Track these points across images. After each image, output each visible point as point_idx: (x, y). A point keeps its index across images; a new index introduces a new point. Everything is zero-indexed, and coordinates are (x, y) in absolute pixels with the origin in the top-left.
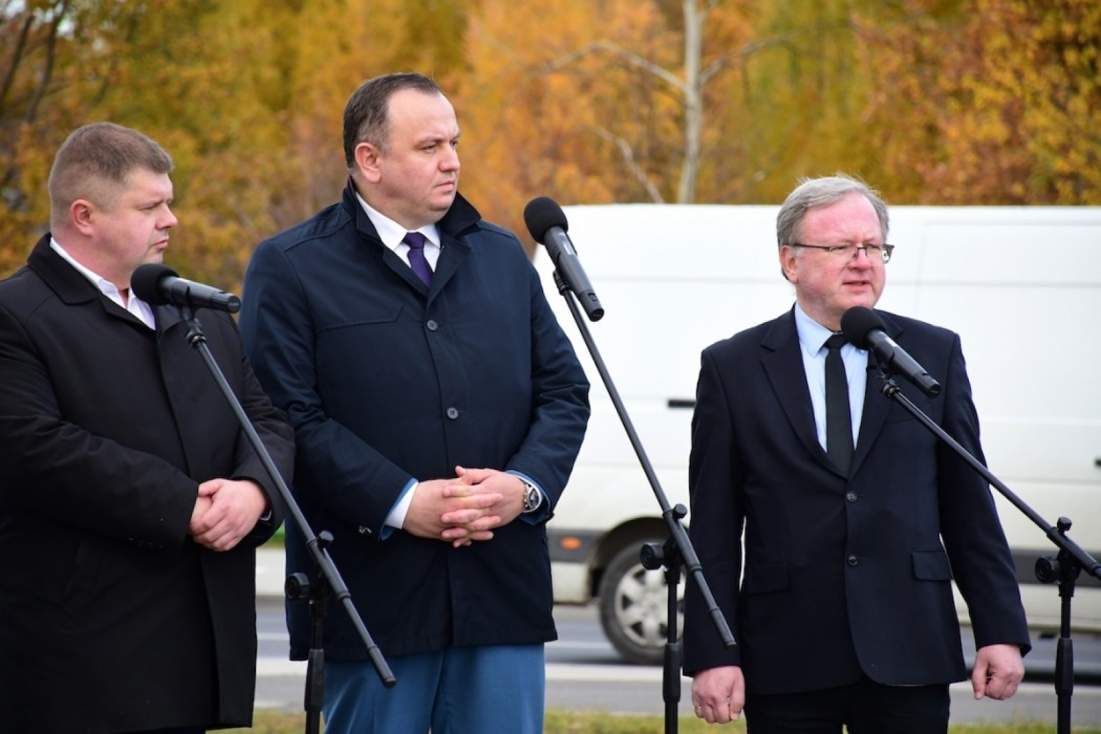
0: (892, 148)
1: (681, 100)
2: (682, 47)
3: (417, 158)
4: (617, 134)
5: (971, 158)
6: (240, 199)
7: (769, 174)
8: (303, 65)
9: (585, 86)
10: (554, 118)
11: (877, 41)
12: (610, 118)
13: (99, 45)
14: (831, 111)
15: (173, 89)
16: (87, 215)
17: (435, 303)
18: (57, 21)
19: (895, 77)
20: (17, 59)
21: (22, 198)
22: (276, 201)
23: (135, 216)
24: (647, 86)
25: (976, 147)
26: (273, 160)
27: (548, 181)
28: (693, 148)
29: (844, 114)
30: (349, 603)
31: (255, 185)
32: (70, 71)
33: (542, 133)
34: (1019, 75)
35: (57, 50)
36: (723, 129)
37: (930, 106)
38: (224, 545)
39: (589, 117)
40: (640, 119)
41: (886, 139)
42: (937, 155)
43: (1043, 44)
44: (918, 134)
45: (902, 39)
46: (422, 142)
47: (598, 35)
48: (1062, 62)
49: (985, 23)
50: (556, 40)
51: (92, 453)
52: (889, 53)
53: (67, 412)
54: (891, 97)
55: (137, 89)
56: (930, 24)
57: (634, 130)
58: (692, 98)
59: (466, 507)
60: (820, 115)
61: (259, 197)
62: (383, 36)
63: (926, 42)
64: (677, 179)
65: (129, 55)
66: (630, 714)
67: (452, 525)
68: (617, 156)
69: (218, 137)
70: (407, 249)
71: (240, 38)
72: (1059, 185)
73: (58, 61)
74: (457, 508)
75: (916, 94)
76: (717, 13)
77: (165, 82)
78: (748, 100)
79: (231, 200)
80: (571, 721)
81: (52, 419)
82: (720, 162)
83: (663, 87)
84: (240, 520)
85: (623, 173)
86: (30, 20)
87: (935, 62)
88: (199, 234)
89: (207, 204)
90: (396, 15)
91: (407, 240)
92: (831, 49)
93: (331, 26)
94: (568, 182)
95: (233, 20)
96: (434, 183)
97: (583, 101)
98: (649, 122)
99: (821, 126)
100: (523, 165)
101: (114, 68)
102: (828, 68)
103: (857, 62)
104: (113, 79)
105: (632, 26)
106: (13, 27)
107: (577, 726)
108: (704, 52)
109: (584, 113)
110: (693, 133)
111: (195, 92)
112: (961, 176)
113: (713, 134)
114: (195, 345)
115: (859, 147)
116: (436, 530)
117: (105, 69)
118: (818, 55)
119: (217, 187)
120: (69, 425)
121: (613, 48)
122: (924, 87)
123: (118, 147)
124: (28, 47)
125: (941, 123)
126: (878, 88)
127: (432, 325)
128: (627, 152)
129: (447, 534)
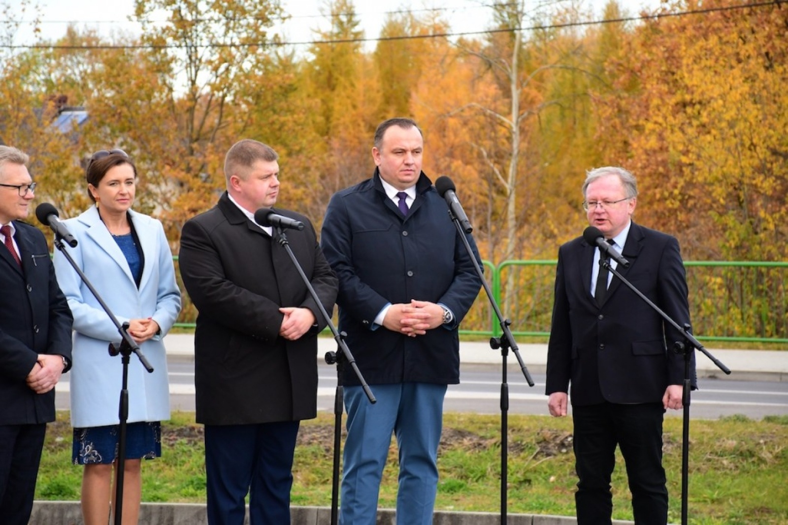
0: (608, 152)
1: (510, 129)
2: (510, 104)
3: (393, 157)
4: (480, 145)
5: (644, 157)
6: (306, 176)
7: (551, 164)
8: (336, 115)
9: (465, 124)
10: (451, 138)
11: (600, 103)
12: (477, 138)
13: (244, 107)
14: (579, 135)
15: (277, 126)
16: (238, 182)
17: (406, 222)
18: (224, 96)
19: (608, 119)
20: (207, 113)
21: (209, 177)
22: (323, 177)
23: (258, 182)
24: (494, 123)
25: (646, 152)
26: (322, 159)
27: (448, 167)
28: (515, 152)
29: (585, 136)
30: (354, 365)
31: (313, 169)
32: (230, 119)
33: (445, 145)
34: (665, 118)
35: (224, 109)
36: (529, 143)
37: (625, 132)
38: (293, 337)
39: (467, 138)
40: (491, 138)
41: (605, 148)
42: (629, 155)
43: (677, 104)
44: (620, 145)
45: (612, 101)
46: (395, 150)
47: (471, 100)
48: (685, 112)
49: (650, 94)
50: (452, 103)
51: (236, 296)
52: (606, 108)
53: (227, 275)
54: (606, 128)
55: (260, 126)
56: (626, 95)
57: (488, 143)
58: (515, 129)
59: (412, 318)
60: (575, 136)
61: (315, 175)
62: (372, 101)
63: (623, 103)
64: (508, 166)
65: (257, 111)
66: (485, 414)
67: (406, 325)
68: (480, 155)
69: (297, 148)
70: (398, 199)
71: (307, 103)
72: (684, 169)
73: (224, 114)
74: (408, 318)
75: (618, 127)
76: (526, 89)
77: (273, 123)
78: (541, 129)
79: (302, 176)
80: (459, 417)
81: (220, 279)
82: (528, 158)
83: (502, 124)
84: (301, 326)
85: (483, 163)
86: (213, 95)
87: (627, 112)
88: (288, 193)
89: (291, 179)
90: (378, 91)
91: (398, 195)
92: (579, 107)
93: (348, 97)
94: (457, 168)
95: (304, 95)
96: (400, 169)
97: (465, 130)
98: (495, 139)
99: (575, 141)
100: (436, 160)
101: (249, 118)
102: (578, 115)
103: (591, 112)
104: (249, 122)
105: (487, 96)
106: (205, 99)
107: (462, 419)
108: (520, 108)
109: (464, 135)
110: (515, 145)
111: (286, 128)
112: (639, 165)
113: (525, 145)
114: (283, 245)
115: (592, 151)
116: (398, 327)
117: (245, 118)
118: (573, 109)
119: (296, 171)
120: (228, 281)
121: (478, 106)
122: (622, 123)
123: (250, 151)
124: (210, 108)
125: (631, 141)
126: (601, 125)
127: (405, 233)
128: (485, 154)
129: (404, 329)
